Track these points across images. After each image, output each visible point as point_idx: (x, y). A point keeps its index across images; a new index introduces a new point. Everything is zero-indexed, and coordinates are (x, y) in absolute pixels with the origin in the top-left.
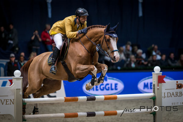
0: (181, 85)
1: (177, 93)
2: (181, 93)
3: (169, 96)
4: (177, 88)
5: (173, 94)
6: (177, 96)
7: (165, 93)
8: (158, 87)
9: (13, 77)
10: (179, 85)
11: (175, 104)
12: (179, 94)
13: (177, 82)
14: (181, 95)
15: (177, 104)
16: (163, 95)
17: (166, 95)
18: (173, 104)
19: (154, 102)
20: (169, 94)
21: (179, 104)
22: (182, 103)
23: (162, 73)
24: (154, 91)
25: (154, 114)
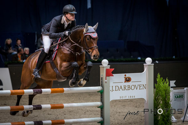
0: (129, 79)
1: (125, 87)
2: (129, 86)
3: (117, 89)
4: (125, 82)
5: (122, 88)
6: (125, 89)
7: (112, 86)
8: (106, 81)
10: (128, 79)
11: (123, 97)
12: (127, 88)
13: (125, 75)
14: (129, 88)
15: (125, 97)
16: (111, 89)
17: (114, 89)
18: (121, 97)
19: (102, 95)
20: (117, 87)
21: (127, 98)
22: (131, 97)
23: (110, 66)
24: (102, 84)
25: (102, 108)
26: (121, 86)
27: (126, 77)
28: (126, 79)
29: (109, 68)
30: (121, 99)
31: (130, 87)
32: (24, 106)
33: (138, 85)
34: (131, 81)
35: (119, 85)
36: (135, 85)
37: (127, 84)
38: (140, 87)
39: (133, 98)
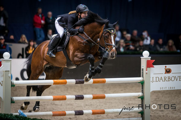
0: (169, 70)
1: (165, 78)
2: (169, 78)
3: (157, 80)
4: (165, 73)
5: (162, 79)
6: (165, 80)
7: (153, 78)
8: (147, 72)
9: (2, 59)
10: (168, 70)
11: (163, 88)
12: (167, 79)
13: (166, 67)
14: (169, 80)
15: (165, 88)
16: (151, 80)
17: (155, 80)
18: (162, 88)
19: (142, 86)
20: (157, 78)
21: (167, 89)
22: (171, 88)
23: (150, 57)
24: (142, 75)
25: (142, 98)
26: (161, 77)
27: (167, 68)
28: (167, 70)
29: (150, 59)
30: (162, 90)
31: (171, 78)
32: (66, 96)
33: (178, 77)
34: (172, 72)
35: (160, 76)
36: (175, 77)
37: (168, 75)
38: (180, 78)
39: (173, 89)
